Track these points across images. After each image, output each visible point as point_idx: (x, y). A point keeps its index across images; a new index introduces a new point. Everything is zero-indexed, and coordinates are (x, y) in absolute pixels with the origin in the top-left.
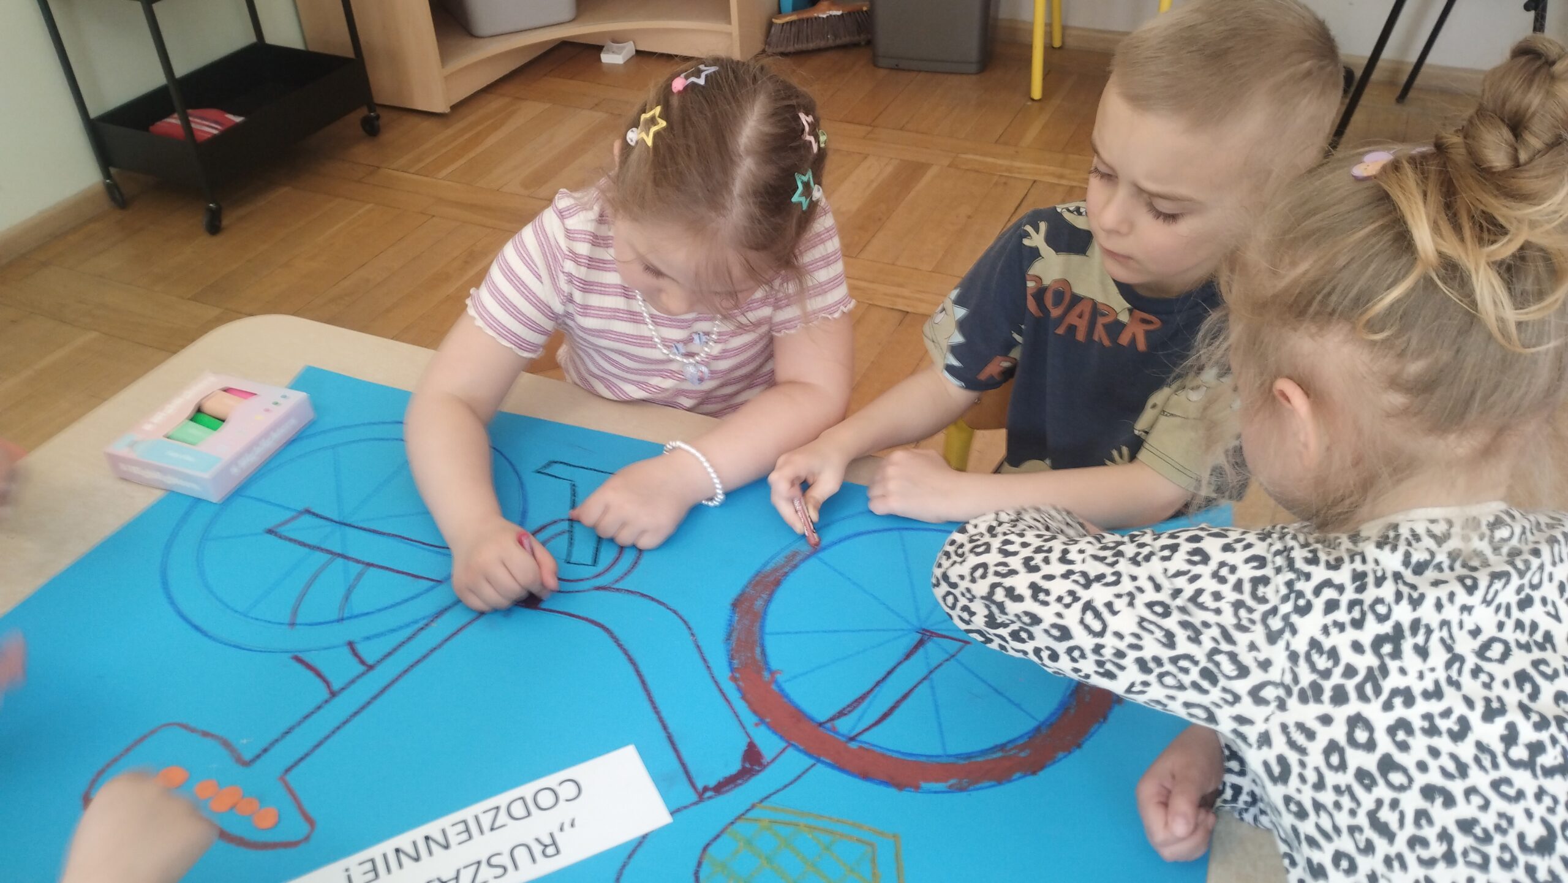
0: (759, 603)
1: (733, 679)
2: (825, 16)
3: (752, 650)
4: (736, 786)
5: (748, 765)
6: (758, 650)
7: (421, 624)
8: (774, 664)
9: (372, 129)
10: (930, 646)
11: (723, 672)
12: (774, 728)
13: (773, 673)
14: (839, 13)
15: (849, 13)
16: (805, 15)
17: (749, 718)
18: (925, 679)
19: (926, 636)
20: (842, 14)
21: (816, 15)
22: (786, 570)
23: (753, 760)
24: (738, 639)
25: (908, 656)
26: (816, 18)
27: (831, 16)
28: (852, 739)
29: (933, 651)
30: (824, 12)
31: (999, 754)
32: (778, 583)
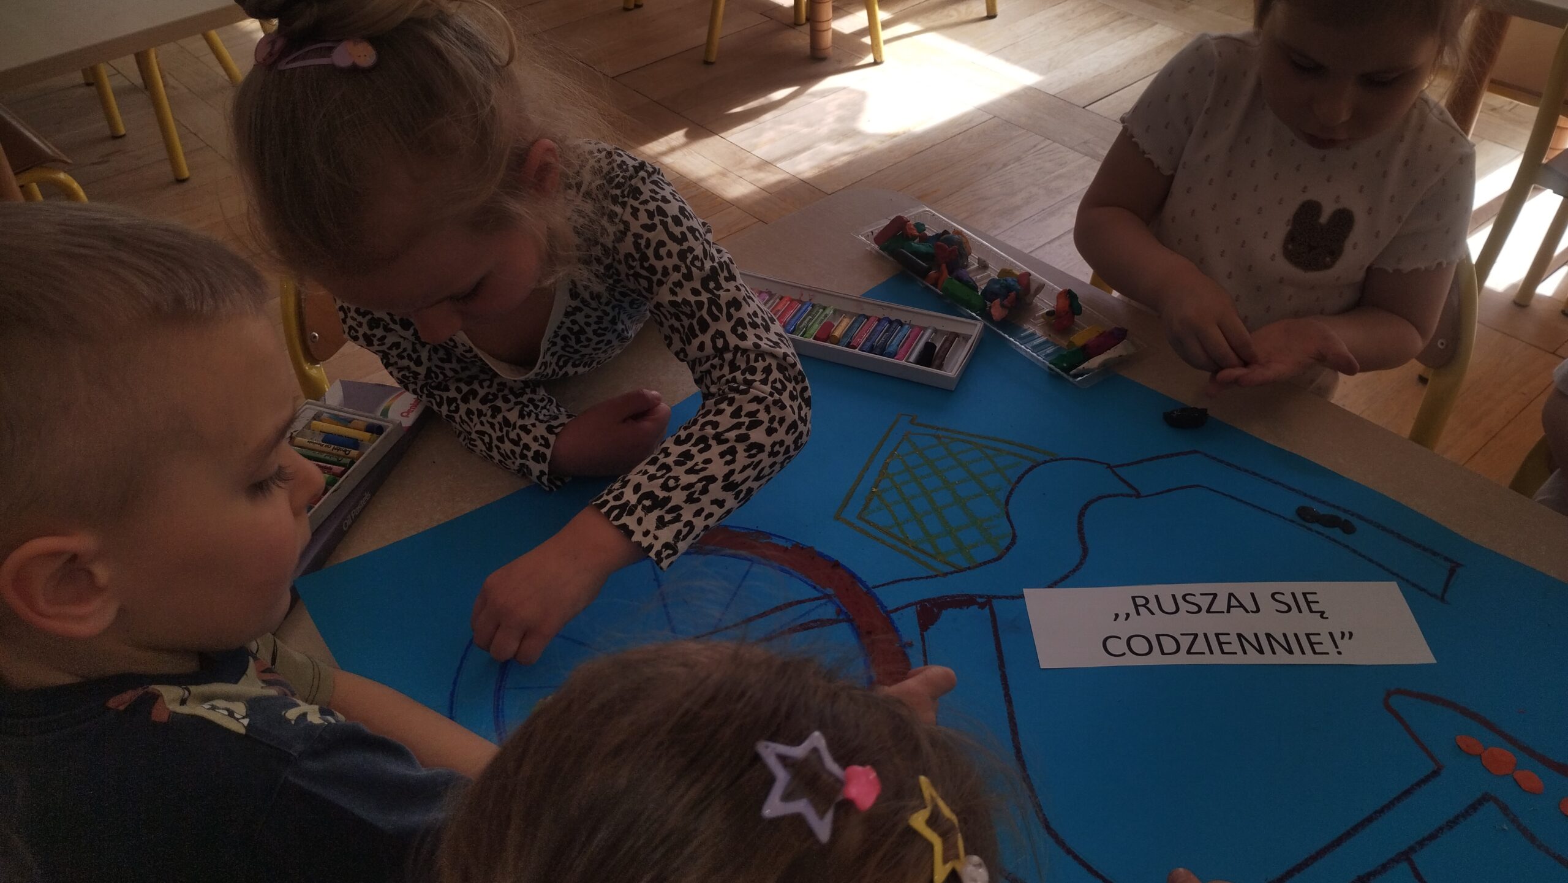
4: (955, 596)
5: (936, 610)
12: (896, 634)
23: (928, 613)
28: (827, 596)
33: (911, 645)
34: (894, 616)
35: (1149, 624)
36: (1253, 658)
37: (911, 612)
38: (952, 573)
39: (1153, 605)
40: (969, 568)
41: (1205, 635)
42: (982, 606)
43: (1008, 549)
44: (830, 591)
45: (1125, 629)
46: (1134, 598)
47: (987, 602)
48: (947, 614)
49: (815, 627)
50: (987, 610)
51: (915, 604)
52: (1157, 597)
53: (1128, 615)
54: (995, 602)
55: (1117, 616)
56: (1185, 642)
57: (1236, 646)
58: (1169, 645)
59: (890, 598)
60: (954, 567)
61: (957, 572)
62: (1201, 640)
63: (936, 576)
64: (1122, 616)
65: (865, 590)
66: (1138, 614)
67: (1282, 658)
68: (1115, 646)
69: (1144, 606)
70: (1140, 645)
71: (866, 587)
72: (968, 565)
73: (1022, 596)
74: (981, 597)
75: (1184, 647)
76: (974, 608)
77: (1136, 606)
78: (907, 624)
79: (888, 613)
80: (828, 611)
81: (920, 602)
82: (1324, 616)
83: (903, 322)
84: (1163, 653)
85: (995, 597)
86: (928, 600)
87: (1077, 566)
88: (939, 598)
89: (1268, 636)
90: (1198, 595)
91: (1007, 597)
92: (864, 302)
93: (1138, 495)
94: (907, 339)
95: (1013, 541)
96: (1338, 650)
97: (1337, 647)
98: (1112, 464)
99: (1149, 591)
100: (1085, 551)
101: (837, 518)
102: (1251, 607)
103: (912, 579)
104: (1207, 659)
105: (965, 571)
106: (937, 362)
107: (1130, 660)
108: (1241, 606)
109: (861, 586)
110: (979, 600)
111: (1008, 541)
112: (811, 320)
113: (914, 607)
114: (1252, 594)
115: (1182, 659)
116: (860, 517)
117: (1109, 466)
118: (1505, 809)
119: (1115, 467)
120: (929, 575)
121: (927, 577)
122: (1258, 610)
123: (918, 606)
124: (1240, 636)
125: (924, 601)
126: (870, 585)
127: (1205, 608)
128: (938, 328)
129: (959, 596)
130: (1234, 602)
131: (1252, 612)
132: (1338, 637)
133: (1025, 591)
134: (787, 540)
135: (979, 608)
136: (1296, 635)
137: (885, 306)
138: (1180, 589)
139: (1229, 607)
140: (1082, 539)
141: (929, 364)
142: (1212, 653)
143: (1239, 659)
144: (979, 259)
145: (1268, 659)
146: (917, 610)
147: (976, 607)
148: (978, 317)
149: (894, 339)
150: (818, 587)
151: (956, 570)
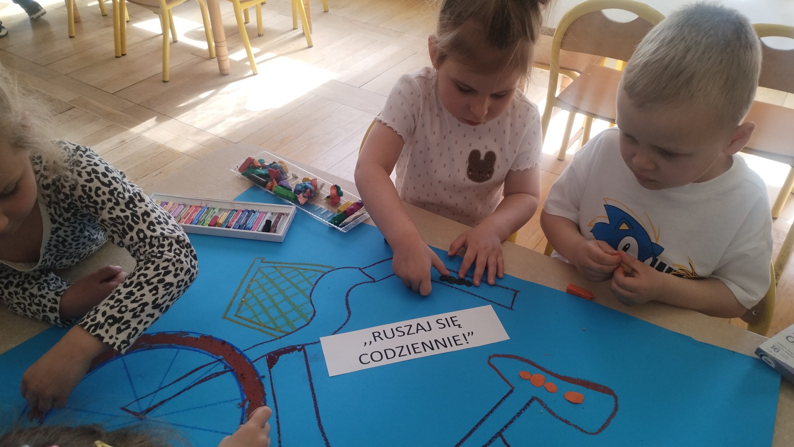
4: (285, 348)
5: (276, 357)
8: (239, 411)
10: (144, 408)
12: (255, 373)
13: (243, 405)
17: (266, 382)
18: (162, 388)
19: (142, 414)
23: (272, 359)
25: (162, 402)
28: (220, 360)
29: (145, 404)
33: (264, 377)
34: (254, 364)
35: (380, 345)
36: (429, 353)
37: (264, 361)
38: (284, 336)
39: (382, 335)
40: (293, 332)
41: (407, 346)
42: (300, 350)
43: (312, 319)
44: (221, 357)
45: (369, 349)
46: (373, 333)
47: (302, 348)
48: (282, 358)
49: (213, 377)
50: (302, 351)
51: (266, 355)
52: (384, 331)
53: (371, 342)
54: (306, 348)
55: (365, 343)
56: (398, 351)
57: (421, 349)
58: (390, 354)
59: (252, 355)
60: (285, 333)
61: (287, 335)
62: (405, 348)
63: (276, 339)
64: (368, 343)
65: (239, 353)
66: (376, 341)
67: (443, 350)
68: (365, 359)
69: (378, 336)
70: (377, 356)
71: (240, 351)
72: (292, 331)
73: (319, 342)
74: (299, 346)
75: (397, 354)
76: (296, 352)
77: (375, 337)
78: (262, 367)
79: (252, 363)
80: (220, 367)
81: (268, 354)
82: (460, 326)
83: (255, 210)
84: (388, 358)
85: (306, 344)
86: (272, 352)
87: (346, 322)
88: (277, 350)
89: (436, 341)
90: (403, 327)
91: (312, 344)
92: (234, 203)
93: (374, 281)
94: (257, 219)
95: (314, 315)
96: (467, 341)
97: (466, 340)
98: (361, 268)
99: (380, 328)
100: (350, 313)
101: (224, 317)
102: (427, 328)
103: (263, 343)
104: (409, 357)
105: (291, 334)
106: (273, 229)
107: (373, 365)
108: (423, 329)
109: (237, 351)
110: (298, 347)
111: (312, 314)
112: (206, 216)
113: (265, 357)
114: (428, 322)
115: (397, 359)
116: (236, 315)
117: (360, 269)
118: (541, 402)
119: (363, 269)
120: (272, 339)
121: (272, 341)
122: (431, 329)
123: (267, 356)
124: (423, 343)
125: (270, 353)
126: (242, 350)
127: (406, 333)
128: (273, 212)
129: (288, 347)
130: (420, 328)
131: (428, 331)
132: (466, 335)
133: (321, 338)
134: (197, 334)
135: (298, 351)
136: (448, 338)
137: (245, 204)
138: (394, 326)
139: (418, 330)
140: (348, 307)
141: (269, 231)
142: (410, 354)
143: (424, 354)
144: (293, 174)
145: (436, 352)
146: (267, 359)
147: (297, 351)
148: (293, 204)
149: (250, 220)
150: (215, 356)
151: (286, 334)
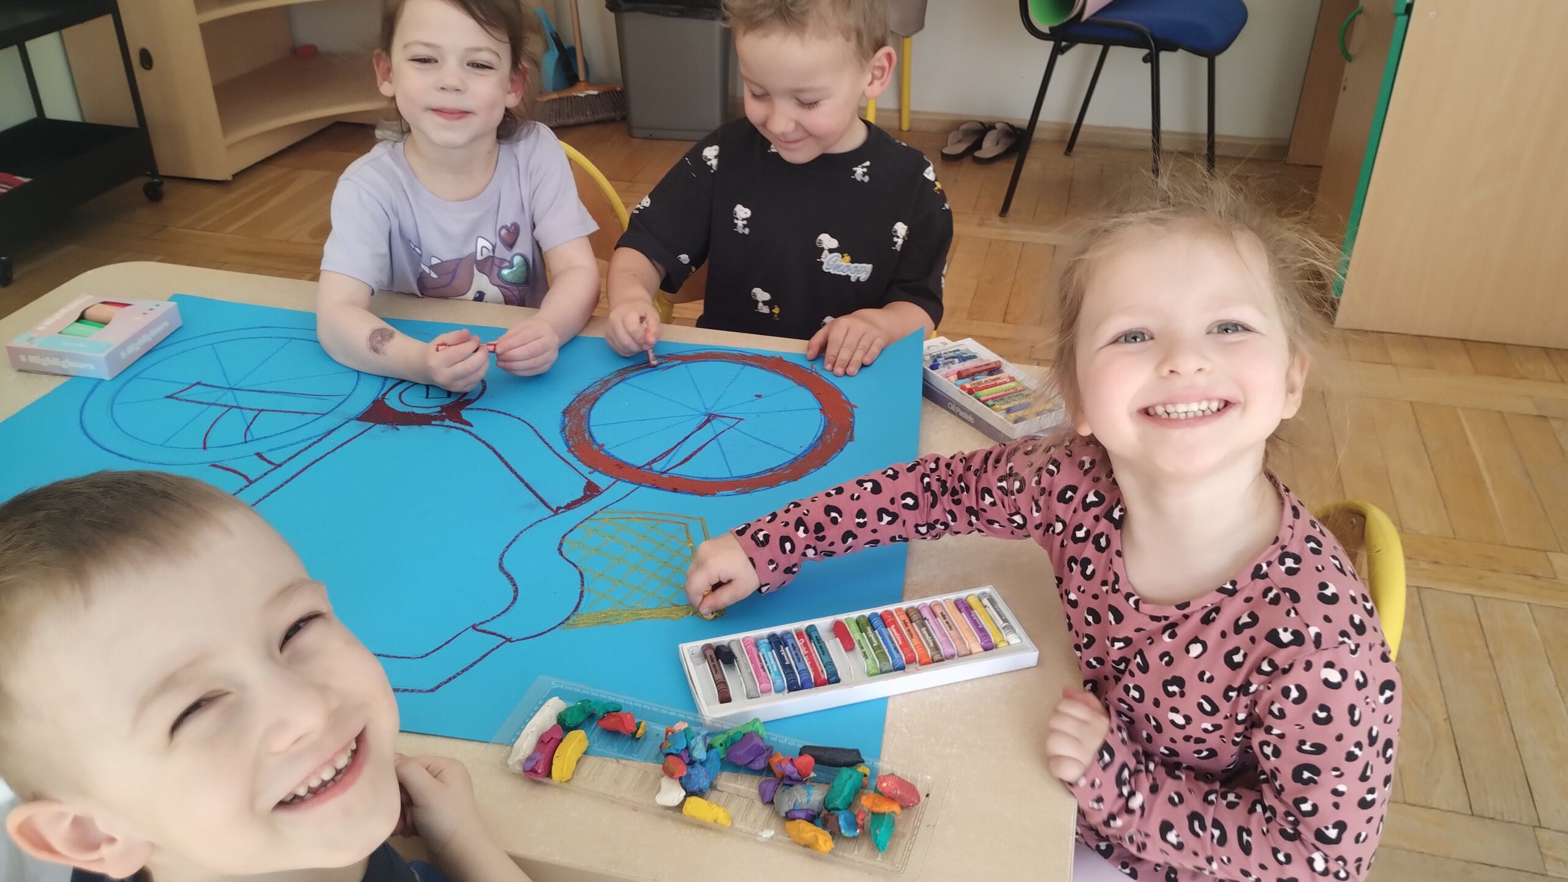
0: (583, 411)
1: (570, 451)
2: (582, 95)
3: (583, 435)
4: (582, 504)
5: (588, 493)
6: (587, 435)
7: (315, 440)
8: (600, 441)
9: (154, 194)
10: (715, 422)
11: (562, 449)
12: (605, 472)
13: (601, 446)
14: (595, 93)
15: (605, 93)
16: (565, 94)
17: (585, 470)
18: (713, 439)
19: (710, 418)
20: (598, 95)
21: (574, 94)
22: (602, 391)
23: (592, 491)
24: (570, 430)
25: (700, 428)
26: (575, 97)
27: (588, 95)
28: (665, 472)
29: (717, 425)
30: (581, 92)
31: (770, 473)
32: (597, 399)
33: (591, 472)
34: (613, 479)
37: (602, 485)
38: (591, 515)
42: (559, 508)
43: (561, 544)
44: (665, 476)
47: (556, 511)
48: (578, 494)
49: (658, 456)
50: (555, 508)
51: (604, 491)
54: (551, 513)
59: (625, 486)
60: (592, 519)
61: (588, 517)
63: (601, 510)
71: (644, 486)
72: (583, 523)
74: (563, 512)
78: (600, 479)
79: (618, 479)
85: (553, 516)
86: (596, 496)
87: (503, 556)
88: (591, 499)
93: (474, 627)
95: (560, 550)
100: (501, 568)
103: (616, 501)
105: (583, 519)
109: (647, 485)
110: (562, 509)
117: (509, 640)
119: (503, 643)
121: (607, 506)
126: (642, 488)
129: (578, 505)
134: (721, 495)
140: (508, 575)
146: (600, 488)
147: (563, 506)
